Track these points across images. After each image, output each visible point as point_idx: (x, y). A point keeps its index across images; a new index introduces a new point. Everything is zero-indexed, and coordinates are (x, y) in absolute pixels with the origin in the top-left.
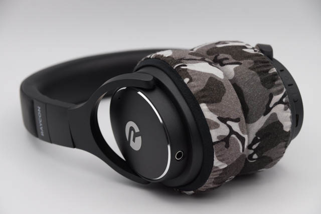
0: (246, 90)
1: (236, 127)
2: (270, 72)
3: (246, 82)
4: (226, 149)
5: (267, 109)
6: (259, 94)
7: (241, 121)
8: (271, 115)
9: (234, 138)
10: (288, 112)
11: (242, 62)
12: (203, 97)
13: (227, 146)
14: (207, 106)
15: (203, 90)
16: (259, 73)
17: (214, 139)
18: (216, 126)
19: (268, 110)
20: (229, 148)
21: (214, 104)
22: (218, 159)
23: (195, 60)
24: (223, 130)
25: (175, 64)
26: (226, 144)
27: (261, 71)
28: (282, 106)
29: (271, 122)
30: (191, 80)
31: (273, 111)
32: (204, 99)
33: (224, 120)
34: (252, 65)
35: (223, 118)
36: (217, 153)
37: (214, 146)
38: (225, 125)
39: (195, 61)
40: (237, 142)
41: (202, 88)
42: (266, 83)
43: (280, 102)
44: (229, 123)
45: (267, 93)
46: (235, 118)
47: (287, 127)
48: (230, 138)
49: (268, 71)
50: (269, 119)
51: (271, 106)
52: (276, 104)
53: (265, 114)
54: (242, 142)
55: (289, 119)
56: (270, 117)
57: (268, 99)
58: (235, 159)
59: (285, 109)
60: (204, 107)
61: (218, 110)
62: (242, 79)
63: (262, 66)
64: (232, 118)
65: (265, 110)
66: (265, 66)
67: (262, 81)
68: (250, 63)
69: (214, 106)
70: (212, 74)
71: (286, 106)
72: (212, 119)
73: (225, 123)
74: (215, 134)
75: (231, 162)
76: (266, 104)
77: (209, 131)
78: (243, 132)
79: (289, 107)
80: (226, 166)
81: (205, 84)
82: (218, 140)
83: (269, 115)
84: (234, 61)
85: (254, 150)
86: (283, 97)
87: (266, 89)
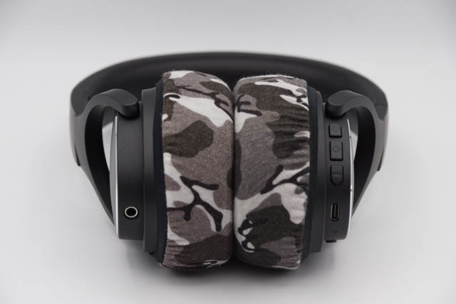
0: (246, 152)
1: (207, 195)
2: (297, 136)
3: (251, 142)
4: (185, 221)
5: (267, 184)
6: (263, 162)
7: (220, 189)
8: (272, 195)
9: (200, 210)
10: (302, 197)
11: (263, 112)
12: (171, 144)
13: (187, 217)
14: (172, 157)
15: (176, 136)
16: (277, 134)
17: (170, 204)
18: (176, 187)
19: (269, 187)
20: (190, 222)
21: (182, 158)
22: (173, 231)
23: (199, 92)
24: (185, 196)
25: (167, 92)
26: (186, 214)
27: (280, 132)
28: (292, 187)
29: (269, 204)
30: (169, 119)
31: (276, 190)
32: (170, 148)
33: (188, 182)
34: (275, 120)
35: (188, 180)
36: (171, 222)
37: (168, 213)
38: (189, 190)
39: (197, 94)
40: (205, 217)
41: (177, 132)
42: (280, 150)
43: (292, 180)
44: (196, 187)
45: (276, 162)
46: (209, 183)
47: (296, 218)
48: (193, 209)
49: (292, 134)
50: (267, 200)
51: (275, 182)
52: (283, 182)
53: (263, 192)
54: (214, 218)
55: (303, 208)
56: (269, 197)
57: (273, 173)
58: (202, 238)
59: (297, 192)
60: (167, 157)
61: (185, 166)
62: (249, 135)
63: (289, 125)
64: (203, 182)
65: (264, 186)
66: (293, 126)
67: (274, 145)
68: (273, 117)
69: (180, 161)
70: (206, 118)
71: (299, 188)
72: (172, 177)
73: (190, 187)
74: (171, 198)
75: (195, 240)
76: (268, 177)
77: (165, 191)
78: (219, 205)
79: (305, 190)
80: (186, 243)
81: (183, 128)
82: (174, 206)
83: (268, 194)
84: (255, 108)
85: (246, 236)
86: (298, 175)
87: (276, 158)
